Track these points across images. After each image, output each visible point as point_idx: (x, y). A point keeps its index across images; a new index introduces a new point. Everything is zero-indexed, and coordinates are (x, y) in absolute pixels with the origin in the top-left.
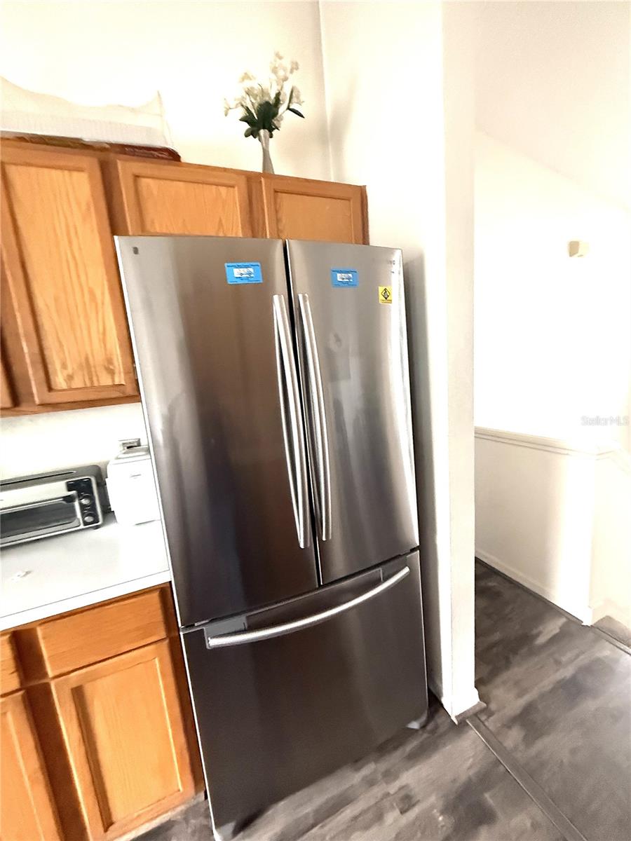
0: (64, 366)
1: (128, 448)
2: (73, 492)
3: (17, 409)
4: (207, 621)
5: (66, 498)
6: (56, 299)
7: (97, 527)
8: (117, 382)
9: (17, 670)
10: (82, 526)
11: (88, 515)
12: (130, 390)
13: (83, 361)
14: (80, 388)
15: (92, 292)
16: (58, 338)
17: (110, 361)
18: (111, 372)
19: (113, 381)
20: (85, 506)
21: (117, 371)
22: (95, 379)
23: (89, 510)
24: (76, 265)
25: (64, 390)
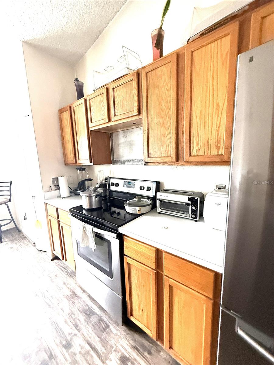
0: (197, 145)
1: (219, 188)
2: (190, 202)
3: (177, 163)
4: (240, 316)
5: (187, 204)
6: (201, 112)
7: (196, 221)
8: (220, 153)
9: (156, 263)
10: (190, 218)
11: (193, 214)
12: (225, 158)
13: (206, 142)
14: (202, 156)
15: (218, 105)
16: (198, 131)
17: (219, 142)
18: (218, 148)
19: (218, 153)
20: (193, 210)
21: (221, 147)
22: (209, 151)
23: (194, 212)
24: (213, 91)
25: (196, 156)
